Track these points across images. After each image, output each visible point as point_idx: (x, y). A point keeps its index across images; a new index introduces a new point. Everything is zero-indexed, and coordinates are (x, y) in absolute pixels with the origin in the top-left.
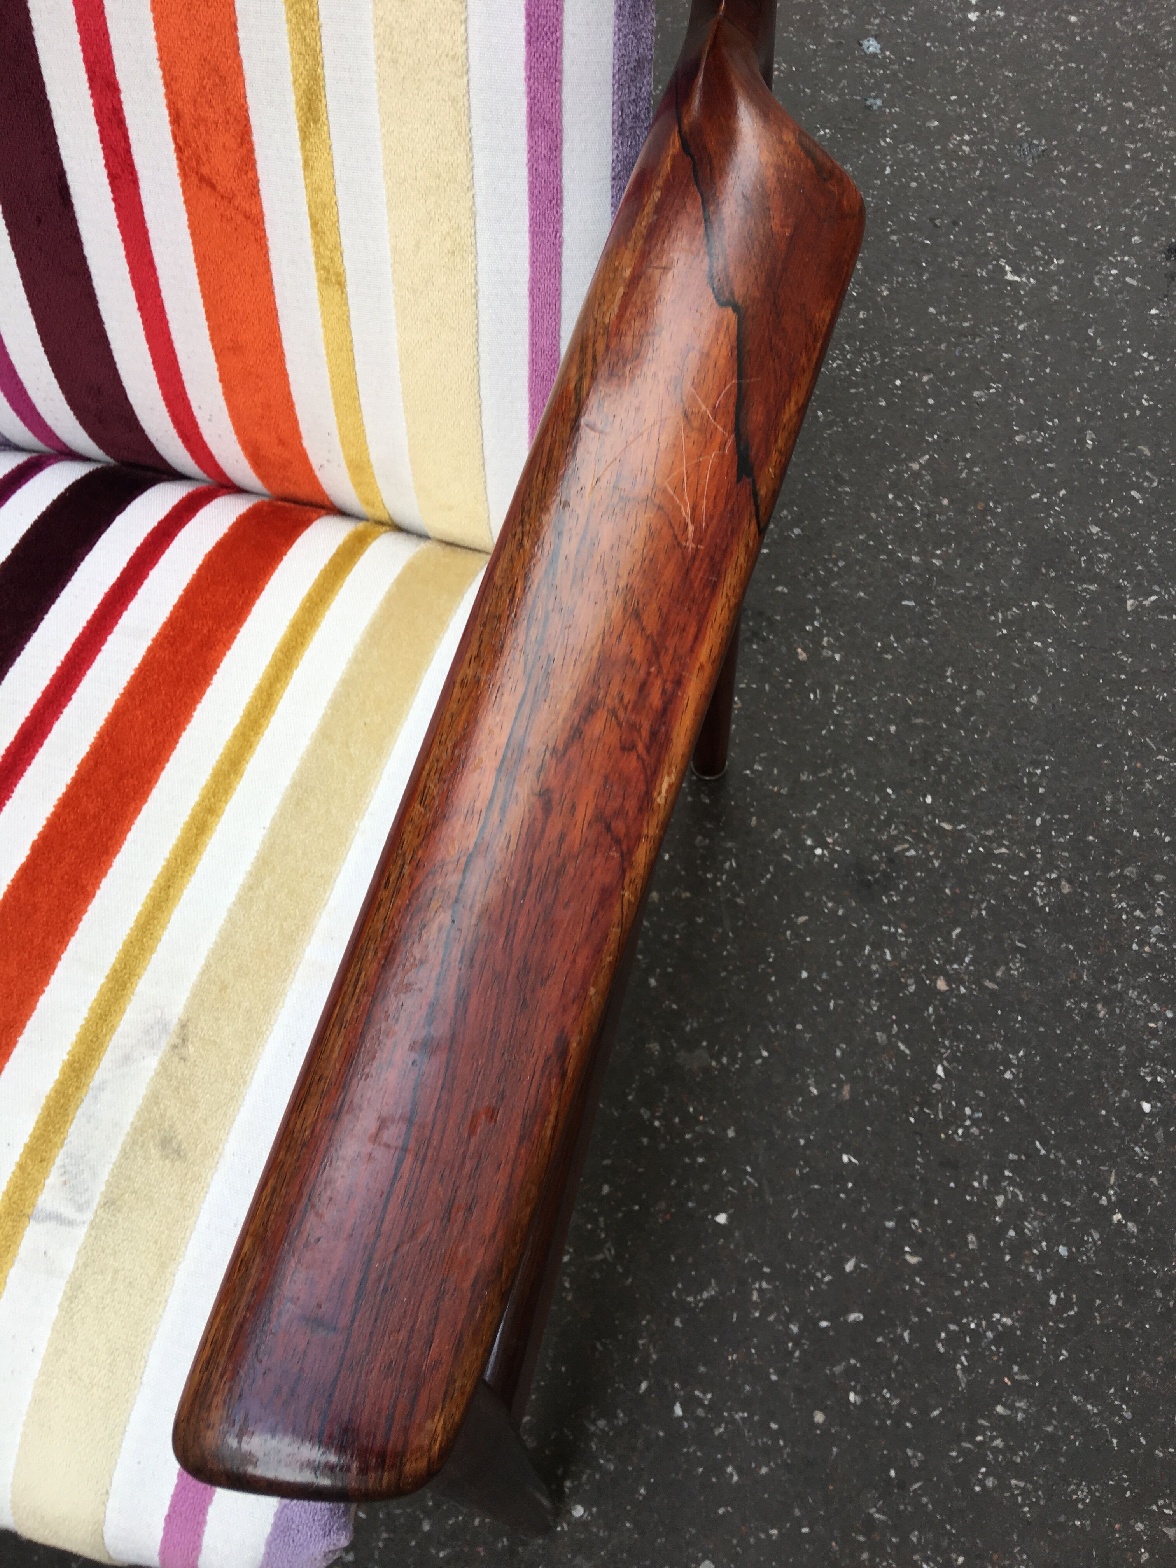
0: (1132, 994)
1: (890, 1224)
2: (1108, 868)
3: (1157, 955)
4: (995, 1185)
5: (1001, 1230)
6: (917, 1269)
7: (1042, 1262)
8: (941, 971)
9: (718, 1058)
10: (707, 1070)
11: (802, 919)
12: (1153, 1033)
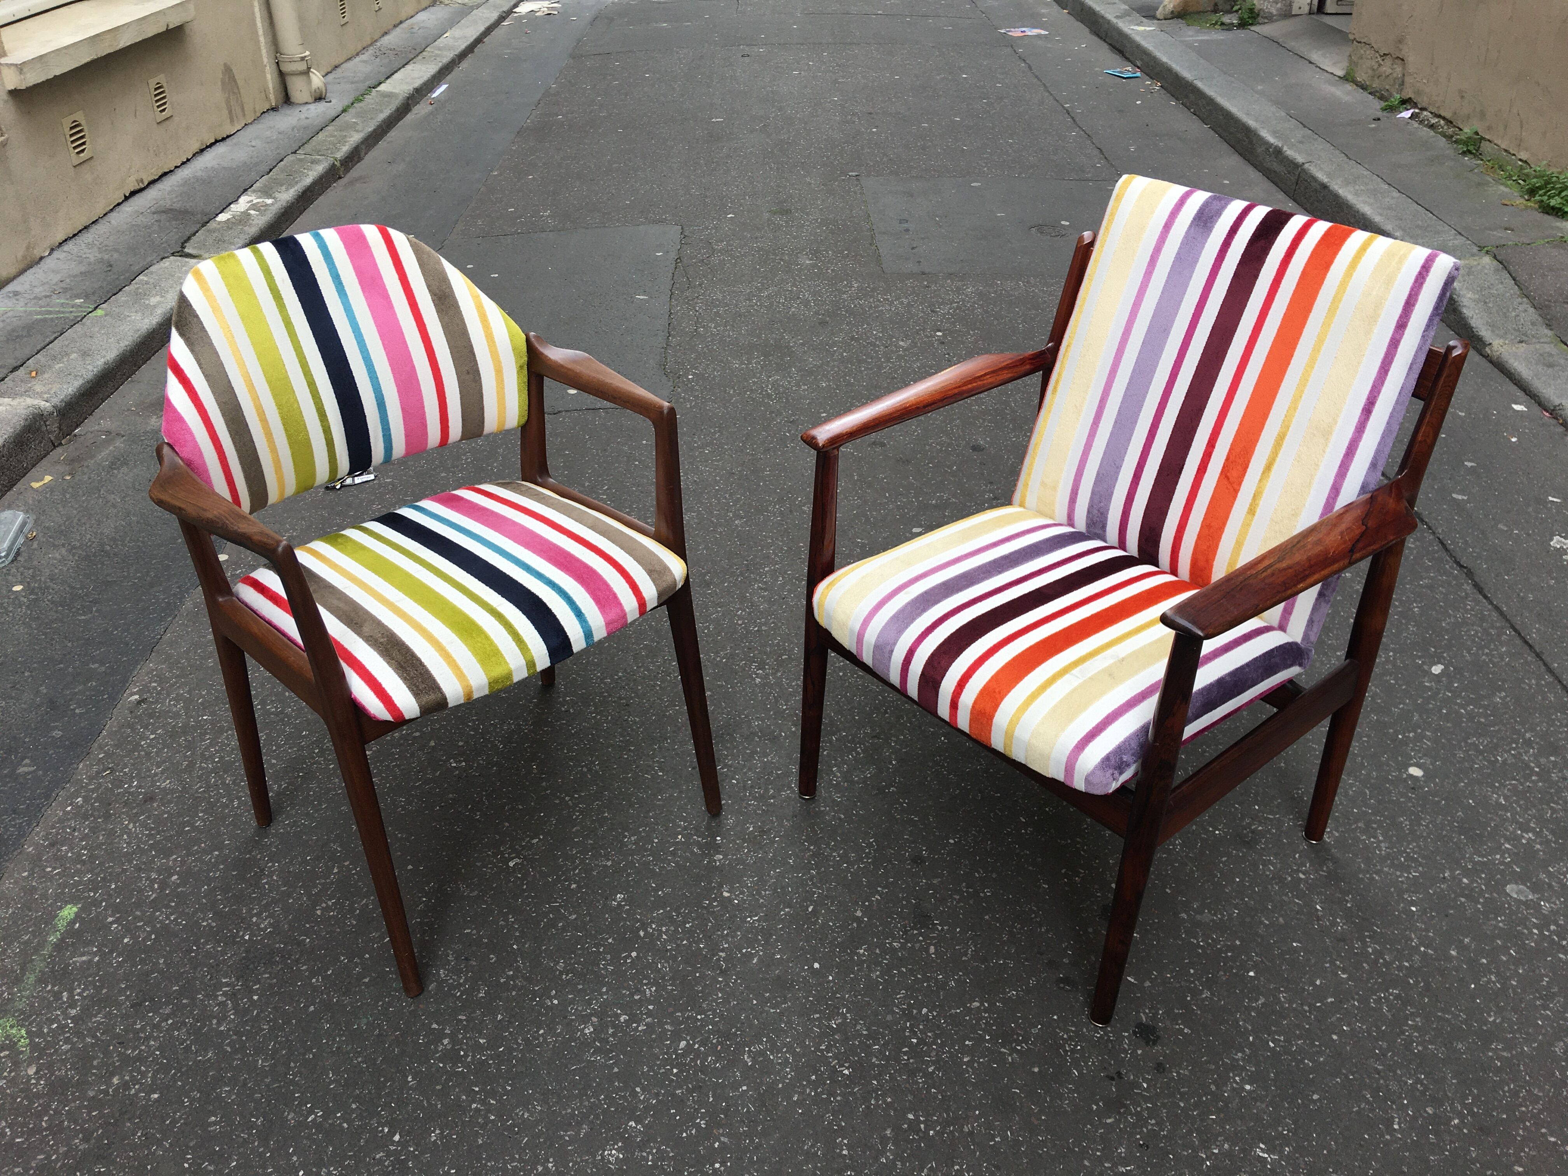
0: (1386, 869)
1: (1328, 965)
2: (1351, 825)
3: (1388, 854)
4: (1365, 945)
5: (1376, 961)
6: (1348, 979)
7: (1400, 968)
8: (1298, 871)
9: (1215, 914)
10: (1213, 920)
11: (1224, 859)
12: (1402, 882)
